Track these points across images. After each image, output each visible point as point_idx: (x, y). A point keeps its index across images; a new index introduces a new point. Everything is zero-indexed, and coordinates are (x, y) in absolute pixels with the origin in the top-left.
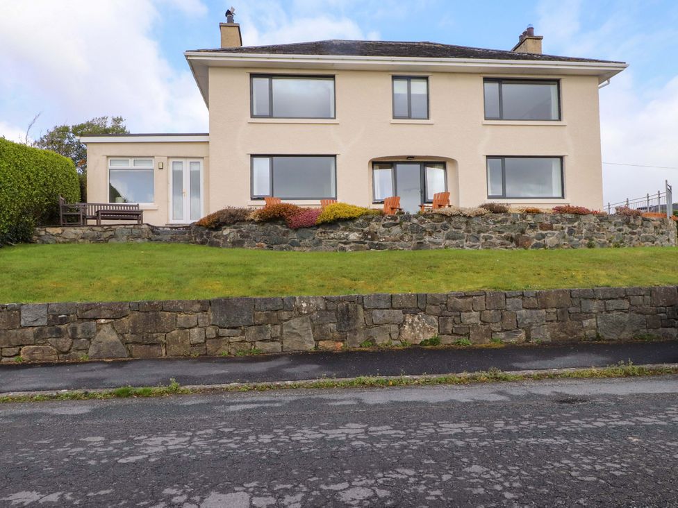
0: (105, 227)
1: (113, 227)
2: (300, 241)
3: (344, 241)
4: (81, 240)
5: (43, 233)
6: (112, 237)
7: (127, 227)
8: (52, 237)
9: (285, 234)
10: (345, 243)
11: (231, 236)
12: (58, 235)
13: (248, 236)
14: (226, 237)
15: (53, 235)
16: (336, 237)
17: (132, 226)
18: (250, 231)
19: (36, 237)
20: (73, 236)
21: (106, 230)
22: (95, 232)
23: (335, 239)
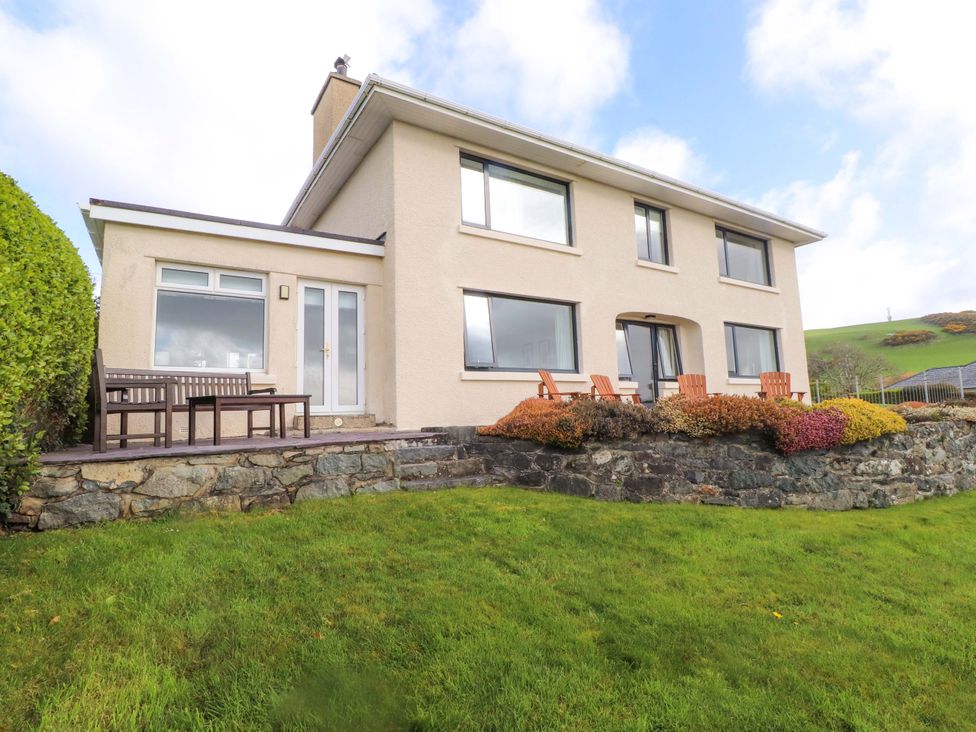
0: (288, 454)
1: (309, 452)
2: (798, 480)
3: (880, 478)
4: (212, 501)
5: (68, 485)
6: (306, 481)
7: (348, 449)
8: (101, 496)
9: (763, 463)
10: (882, 483)
11: (621, 466)
12: (132, 488)
13: (670, 470)
14: (608, 469)
15: (108, 490)
16: (870, 471)
17: (362, 448)
18: (673, 456)
19: (39, 503)
20: (183, 490)
21: (289, 464)
22: (260, 472)
23: (868, 474)
